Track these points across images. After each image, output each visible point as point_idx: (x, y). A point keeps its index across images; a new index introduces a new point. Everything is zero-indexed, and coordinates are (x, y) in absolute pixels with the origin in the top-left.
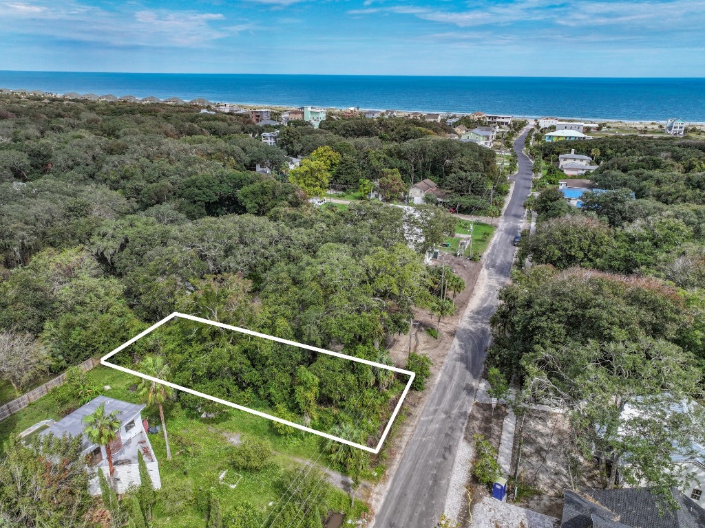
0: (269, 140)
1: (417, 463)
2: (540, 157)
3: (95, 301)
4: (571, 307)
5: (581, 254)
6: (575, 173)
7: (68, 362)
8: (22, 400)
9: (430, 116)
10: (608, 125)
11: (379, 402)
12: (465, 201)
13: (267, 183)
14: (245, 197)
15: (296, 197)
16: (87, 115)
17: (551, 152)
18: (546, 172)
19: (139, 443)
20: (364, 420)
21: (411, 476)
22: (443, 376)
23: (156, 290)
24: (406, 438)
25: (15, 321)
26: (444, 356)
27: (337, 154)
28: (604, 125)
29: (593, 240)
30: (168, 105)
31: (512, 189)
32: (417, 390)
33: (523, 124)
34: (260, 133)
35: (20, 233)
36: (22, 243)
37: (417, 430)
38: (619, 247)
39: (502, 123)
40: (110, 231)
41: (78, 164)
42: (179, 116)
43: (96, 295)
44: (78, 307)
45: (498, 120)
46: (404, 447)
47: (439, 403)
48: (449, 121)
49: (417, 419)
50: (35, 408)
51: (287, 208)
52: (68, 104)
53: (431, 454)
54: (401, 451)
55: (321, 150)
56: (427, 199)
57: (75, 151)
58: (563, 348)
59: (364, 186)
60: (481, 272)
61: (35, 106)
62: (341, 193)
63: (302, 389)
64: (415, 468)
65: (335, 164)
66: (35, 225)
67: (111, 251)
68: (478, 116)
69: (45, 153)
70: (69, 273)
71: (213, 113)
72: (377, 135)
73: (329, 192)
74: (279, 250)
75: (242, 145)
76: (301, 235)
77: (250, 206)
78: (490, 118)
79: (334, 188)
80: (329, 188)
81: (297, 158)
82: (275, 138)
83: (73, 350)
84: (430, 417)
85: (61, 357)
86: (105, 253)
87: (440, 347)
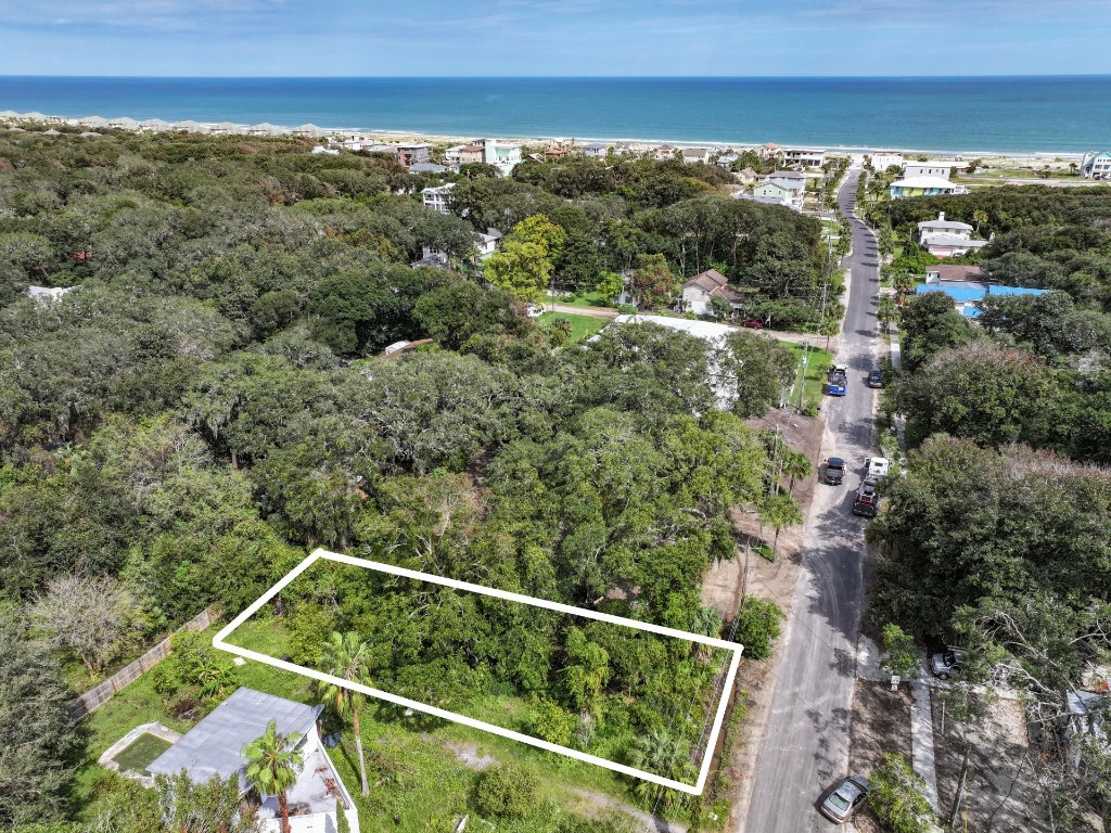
0: (435, 200)
1: (780, 795)
2: (887, 225)
3: (208, 514)
4: (1037, 531)
5: (1001, 412)
6: (947, 253)
7: (170, 618)
8: (103, 689)
9: (691, 153)
10: (984, 162)
11: (698, 682)
12: (777, 308)
13: (462, 290)
14: (426, 313)
15: (510, 312)
16: (128, 162)
17: (904, 216)
18: (899, 251)
19: (316, 771)
20: (681, 716)
21: (775, 820)
22: (794, 631)
23: (313, 493)
24: (753, 749)
25: (80, 551)
26: (789, 594)
27: (559, 228)
28: (977, 163)
29: (1022, 389)
30: (257, 138)
31: (847, 283)
32: (757, 659)
33: (845, 164)
34: (420, 188)
35: (69, 392)
36: (72, 408)
37: (770, 732)
38: (1067, 400)
39: (810, 162)
40: (216, 385)
41: (135, 256)
42: (281, 160)
43: (209, 503)
44: (179, 523)
45: (802, 157)
46: (752, 765)
47: (798, 682)
48: (722, 159)
49: (767, 710)
50: (126, 701)
51: (504, 336)
52: (90, 138)
53: (801, 777)
54: (750, 773)
55: (531, 221)
56: (714, 305)
57: (127, 232)
58: (1028, 601)
59: (608, 283)
60: (824, 436)
61: (36, 142)
62: (568, 294)
63: (581, 670)
64: (778, 805)
65: (555, 246)
66: (89, 376)
67: (220, 419)
68: (770, 151)
69: (75, 235)
70: (162, 464)
71: (336, 152)
72: (613, 190)
73: (549, 293)
74: (504, 415)
75: (399, 214)
76: (539, 389)
77: (435, 329)
78: (789, 154)
79: (557, 287)
80: (548, 287)
81: (486, 232)
82: (445, 197)
83: (176, 598)
84: (787, 709)
85: (157, 611)
86: (208, 421)
87: (781, 576)
